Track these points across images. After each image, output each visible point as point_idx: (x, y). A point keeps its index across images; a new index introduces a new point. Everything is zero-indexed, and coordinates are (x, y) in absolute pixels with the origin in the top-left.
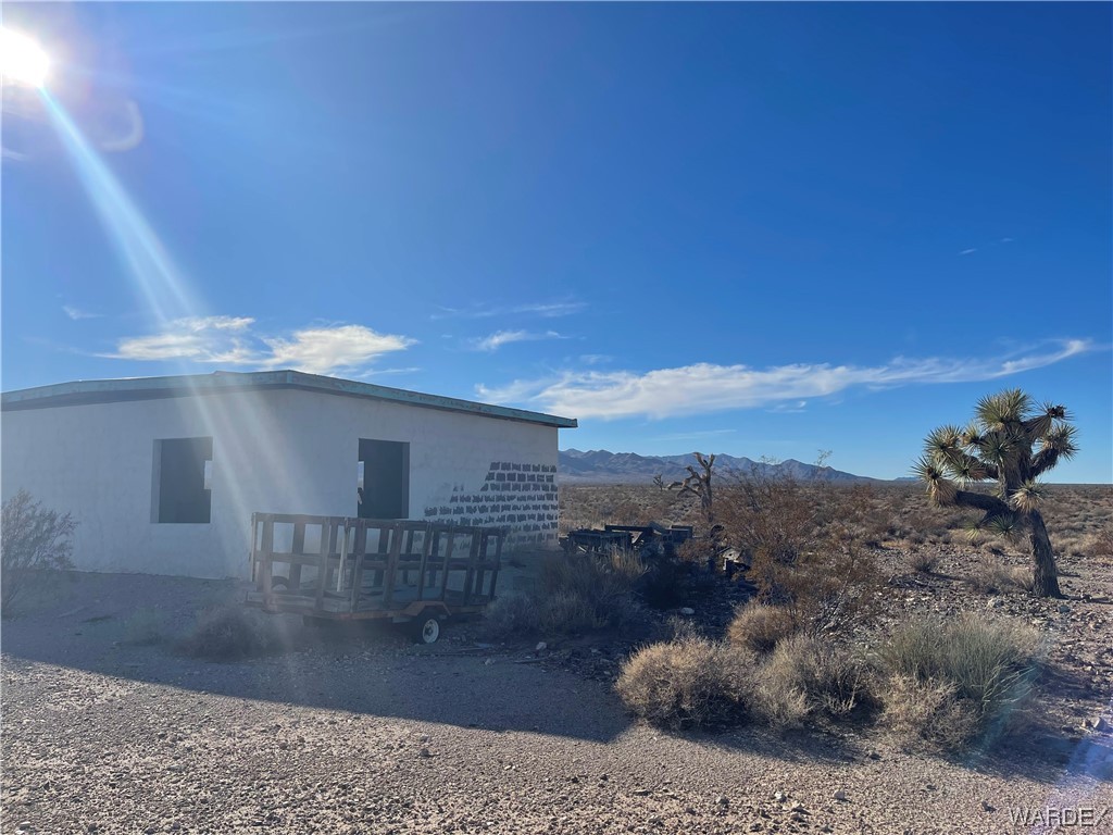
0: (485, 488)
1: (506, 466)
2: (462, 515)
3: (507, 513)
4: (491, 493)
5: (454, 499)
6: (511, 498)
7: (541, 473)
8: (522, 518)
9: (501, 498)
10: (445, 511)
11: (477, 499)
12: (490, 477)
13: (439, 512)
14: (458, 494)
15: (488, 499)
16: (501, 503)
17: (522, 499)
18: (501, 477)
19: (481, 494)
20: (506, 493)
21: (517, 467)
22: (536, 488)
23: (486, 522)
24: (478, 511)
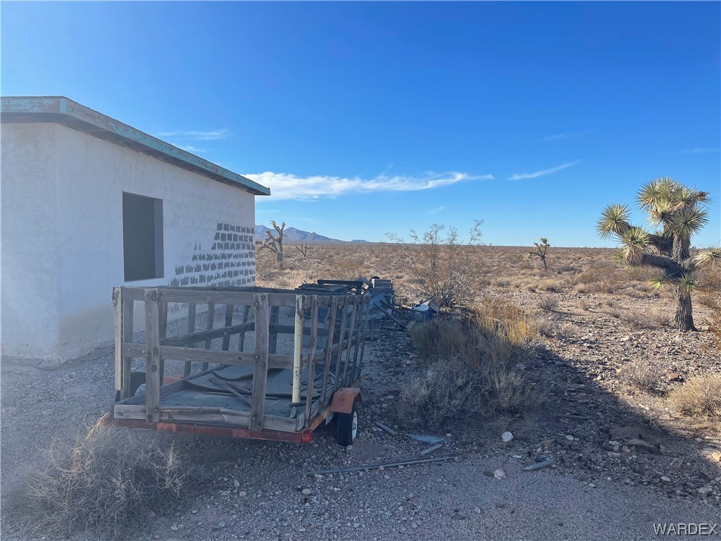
0: (214, 248)
1: (226, 228)
2: (200, 273)
3: (227, 269)
4: (218, 252)
5: (195, 258)
6: (230, 256)
7: (246, 234)
8: (236, 273)
9: (224, 256)
10: (189, 269)
11: (210, 258)
12: (217, 237)
13: (185, 270)
14: (197, 253)
15: (216, 257)
16: (224, 261)
17: (236, 257)
18: (223, 237)
19: (212, 253)
20: (227, 252)
21: (232, 228)
22: (244, 248)
23: (216, 278)
24: (210, 269)
